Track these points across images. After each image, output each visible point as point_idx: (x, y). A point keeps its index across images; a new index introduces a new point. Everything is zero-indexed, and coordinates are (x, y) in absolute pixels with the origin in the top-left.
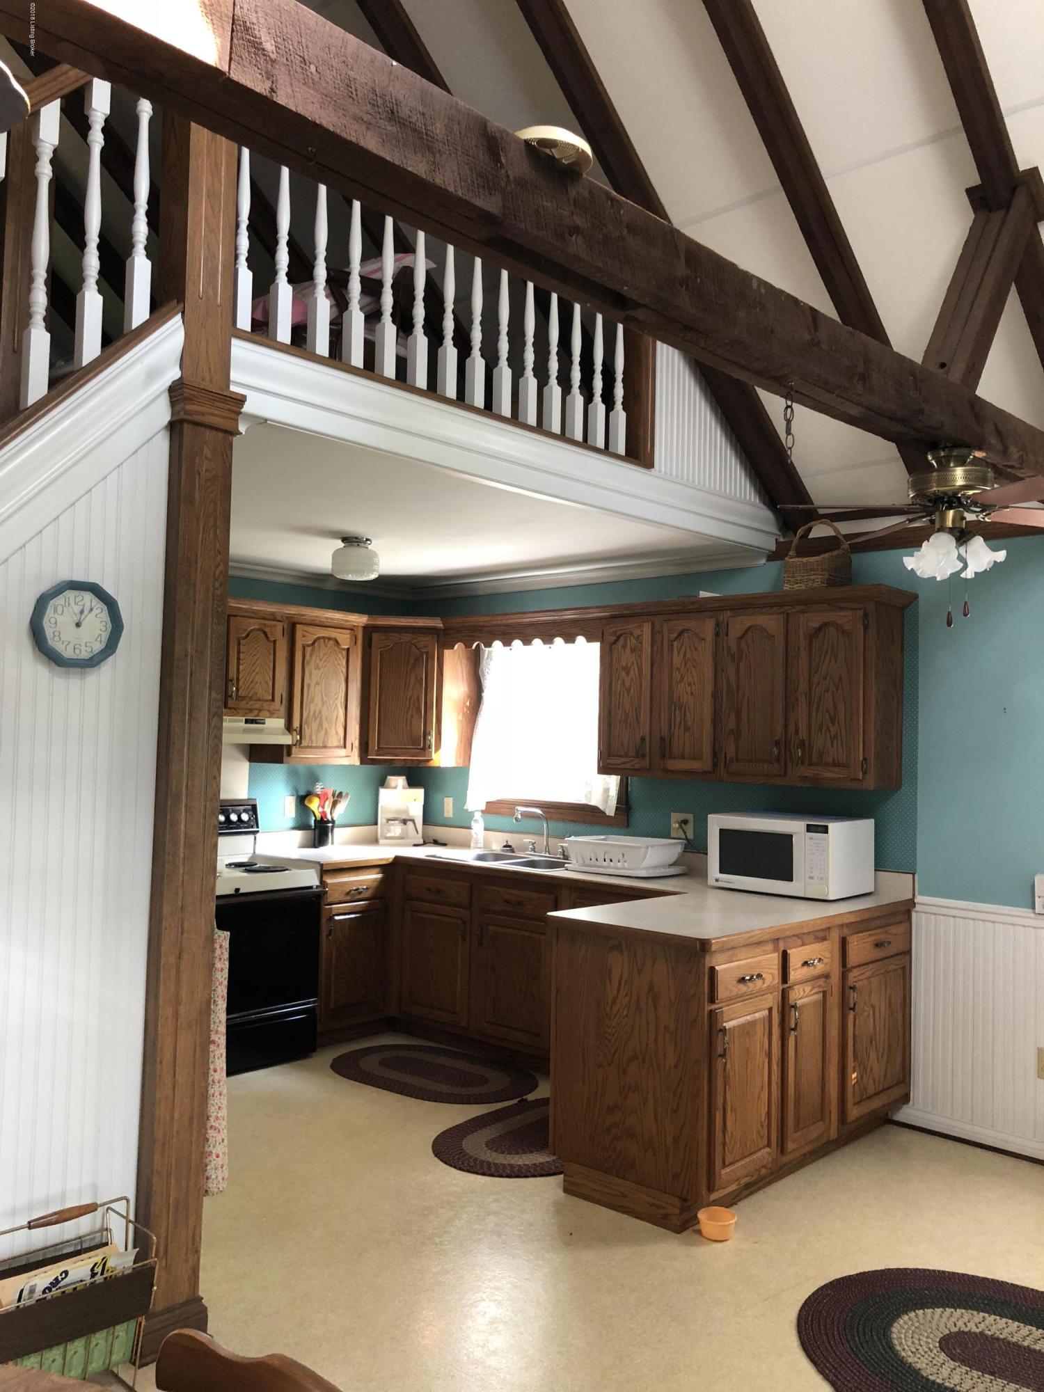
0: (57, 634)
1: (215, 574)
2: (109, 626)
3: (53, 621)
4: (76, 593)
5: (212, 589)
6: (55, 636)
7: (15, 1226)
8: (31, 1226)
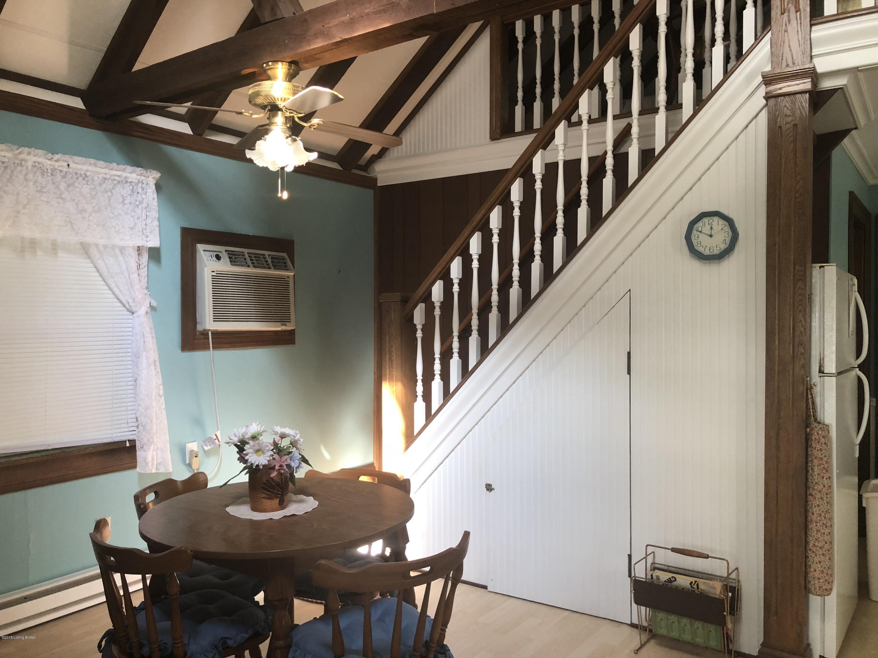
0: (699, 242)
1: (795, 188)
2: (730, 233)
3: (696, 236)
4: (709, 218)
5: (794, 199)
6: (698, 244)
7: (666, 547)
8: (674, 550)
